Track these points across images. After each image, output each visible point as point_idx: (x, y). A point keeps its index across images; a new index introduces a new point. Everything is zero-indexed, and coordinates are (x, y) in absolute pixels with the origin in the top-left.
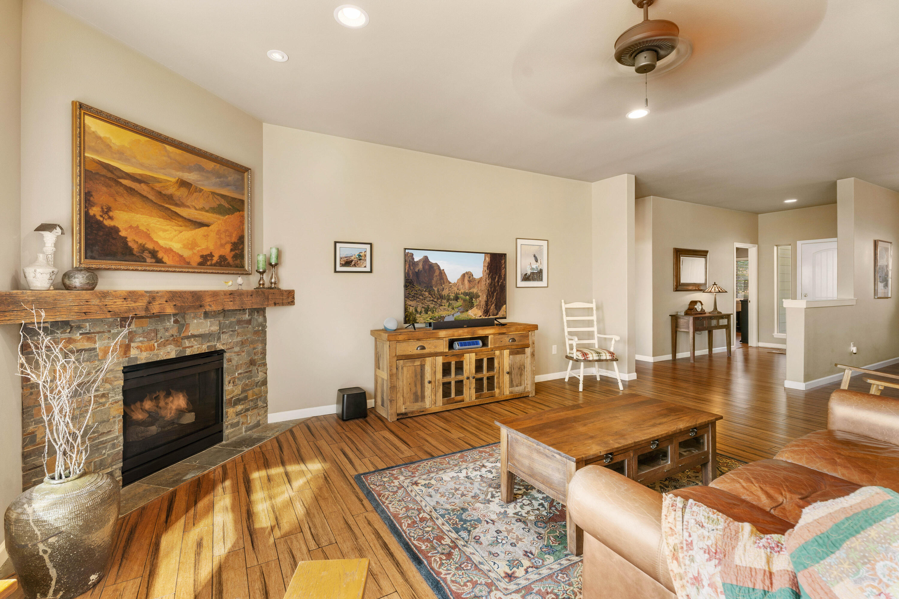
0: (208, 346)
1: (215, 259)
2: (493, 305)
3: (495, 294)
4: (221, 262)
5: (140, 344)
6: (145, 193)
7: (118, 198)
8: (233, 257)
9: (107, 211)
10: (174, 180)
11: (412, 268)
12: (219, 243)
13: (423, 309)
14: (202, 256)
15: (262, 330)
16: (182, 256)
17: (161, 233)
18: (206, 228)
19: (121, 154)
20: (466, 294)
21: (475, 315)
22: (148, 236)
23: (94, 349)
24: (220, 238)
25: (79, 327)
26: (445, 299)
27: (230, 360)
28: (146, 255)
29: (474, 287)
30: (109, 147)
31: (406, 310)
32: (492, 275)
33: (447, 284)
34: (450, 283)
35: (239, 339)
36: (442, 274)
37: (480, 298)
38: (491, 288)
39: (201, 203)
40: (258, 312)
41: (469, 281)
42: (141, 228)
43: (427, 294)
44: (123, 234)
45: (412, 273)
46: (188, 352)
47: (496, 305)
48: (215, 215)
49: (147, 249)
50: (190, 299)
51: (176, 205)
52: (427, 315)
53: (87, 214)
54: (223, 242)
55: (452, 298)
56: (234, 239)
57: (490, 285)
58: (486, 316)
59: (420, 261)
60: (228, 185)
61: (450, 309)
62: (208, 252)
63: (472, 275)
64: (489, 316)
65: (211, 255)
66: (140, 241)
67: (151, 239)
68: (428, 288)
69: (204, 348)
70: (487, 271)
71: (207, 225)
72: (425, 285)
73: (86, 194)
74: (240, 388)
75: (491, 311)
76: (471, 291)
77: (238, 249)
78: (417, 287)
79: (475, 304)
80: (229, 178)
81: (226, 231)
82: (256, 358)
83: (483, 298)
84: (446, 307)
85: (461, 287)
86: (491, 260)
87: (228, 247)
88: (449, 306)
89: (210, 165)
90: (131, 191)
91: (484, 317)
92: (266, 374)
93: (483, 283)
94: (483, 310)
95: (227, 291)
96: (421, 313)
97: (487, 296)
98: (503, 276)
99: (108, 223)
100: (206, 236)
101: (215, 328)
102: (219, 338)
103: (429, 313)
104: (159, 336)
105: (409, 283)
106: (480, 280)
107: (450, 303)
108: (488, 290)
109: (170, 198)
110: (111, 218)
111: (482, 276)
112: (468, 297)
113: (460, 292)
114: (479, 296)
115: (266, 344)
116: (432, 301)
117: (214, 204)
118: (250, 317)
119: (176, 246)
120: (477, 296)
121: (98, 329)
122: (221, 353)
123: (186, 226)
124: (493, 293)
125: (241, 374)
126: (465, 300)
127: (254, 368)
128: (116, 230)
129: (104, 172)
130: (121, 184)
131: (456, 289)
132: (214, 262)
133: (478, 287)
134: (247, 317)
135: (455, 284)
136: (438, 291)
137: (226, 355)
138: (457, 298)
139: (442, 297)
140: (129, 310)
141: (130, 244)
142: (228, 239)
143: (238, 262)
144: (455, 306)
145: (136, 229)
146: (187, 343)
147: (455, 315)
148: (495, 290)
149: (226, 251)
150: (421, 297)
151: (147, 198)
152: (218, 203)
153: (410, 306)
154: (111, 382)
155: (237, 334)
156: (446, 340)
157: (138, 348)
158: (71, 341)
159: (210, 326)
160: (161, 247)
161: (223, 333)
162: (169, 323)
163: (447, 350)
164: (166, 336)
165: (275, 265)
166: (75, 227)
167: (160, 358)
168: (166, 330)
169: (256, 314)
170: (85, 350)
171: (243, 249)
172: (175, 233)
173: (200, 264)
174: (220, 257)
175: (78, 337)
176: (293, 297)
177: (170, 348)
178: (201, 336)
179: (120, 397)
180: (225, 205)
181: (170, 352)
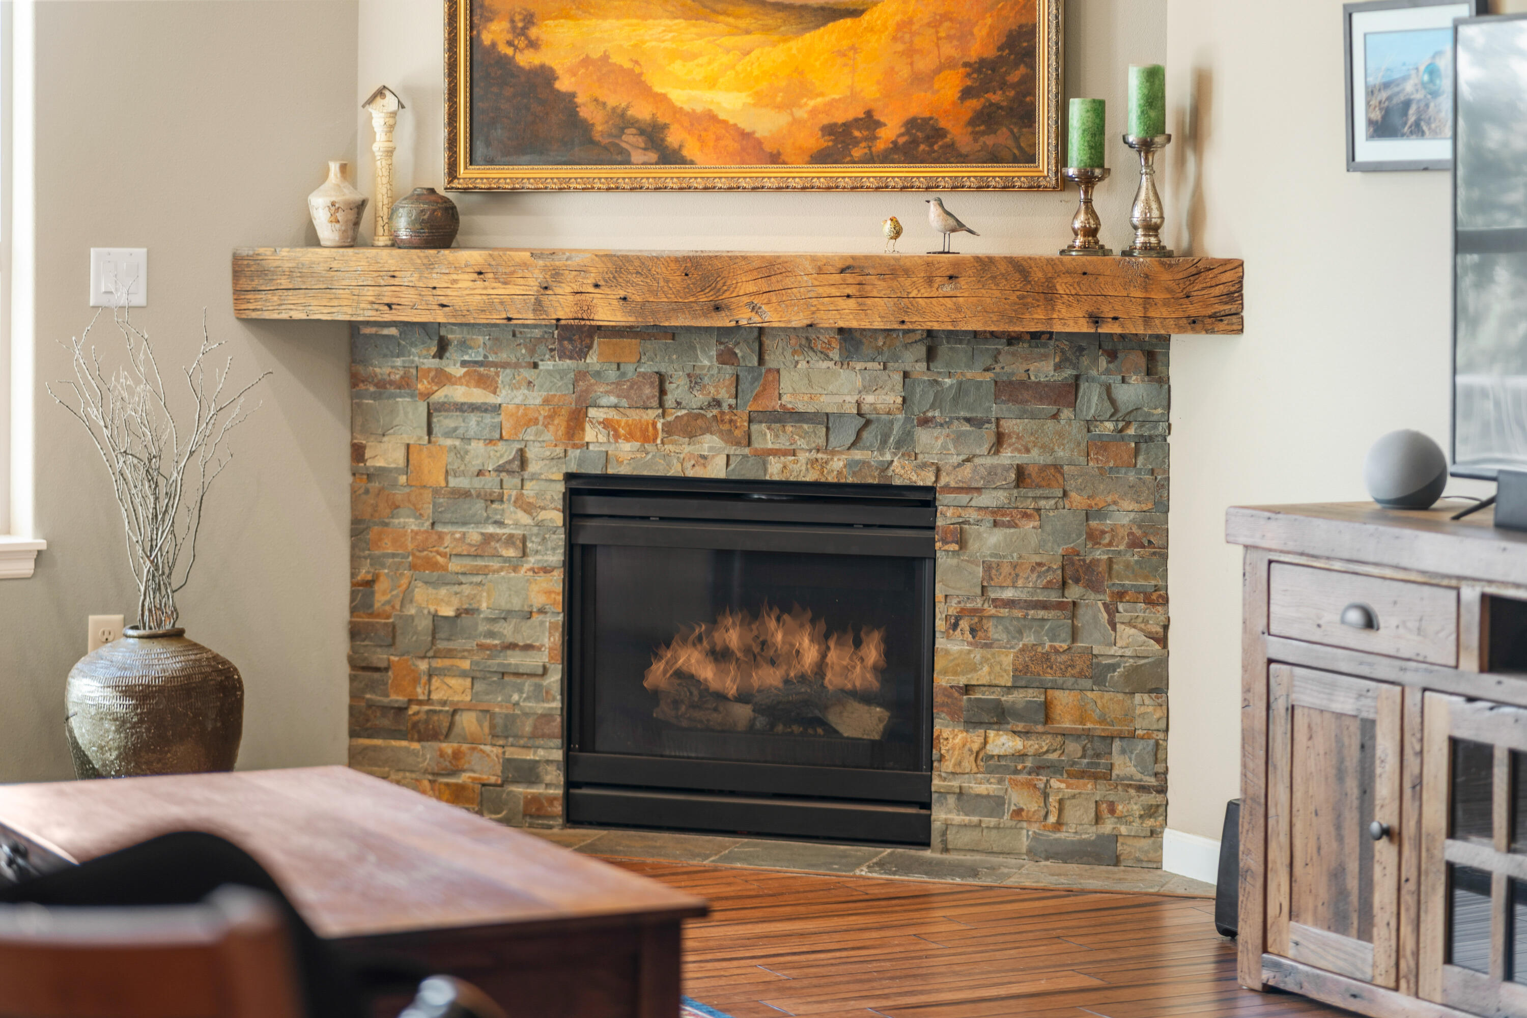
0: (849, 464)
1: (887, 132)
4: (914, 142)
5: (612, 414)
8: (972, 122)
9: (523, 26)
12: (904, 72)
14: (830, 130)
16: (745, 135)
17: (677, 67)
18: (848, 22)
22: (638, 82)
23: (497, 408)
24: (910, 52)
25: (464, 345)
27: (959, 535)
28: (630, 139)
35: (1008, 457)
40: (1112, 356)
42: (615, 59)
44: (564, 84)
46: (775, 471)
49: (633, 123)
50: (677, 279)
53: (473, 43)
54: (923, 64)
56: (981, 48)
62: (855, 112)
65: (869, 121)
66: (613, 100)
67: (646, 91)
69: (839, 467)
71: (854, 12)
74: (1007, 660)
77: (1003, 85)
81: (935, 24)
82: (1100, 555)
92: (1163, 641)
95: (828, 261)
99: (526, 59)
100: (845, 54)
101: (884, 399)
102: (905, 443)
104: (670, 400)
110: (533, 45)
118: (1069, 372)
119: (729, 103)
121: (503, 356)
123: (766, 29)
125: (1010, 603)
127: (1093, 601)
128: (545, 76)
132: (880, 146)
134: (1039, 370)
137: (945, 513)
141: (584, 113)
142: (949, 50)
143: (1002, 138)
145: (601, 66)
146: (769, 437)
149: (941, 96)
154: (529, 508)
155: (1000, 440)
156: (1471, 594)
157: (606, 424)
158: (442, 378)
159: (866, 389)
160: (677, 111)
161: (925, 422)
162: (707, 360)
163: (1470, 662)
164: (699, 399)
165: (1146, 146)
166: (442, 83)
167: (675, 470)
168: (695, 381)
169: (1103, 362)
170: (474, 408)
171: (1028, 85)
172: (725, 59)
173: (821, 157)
174: (912, 124)
175: (458, 371)
176: (1235, 294)
177: (709, 443)
178: (825, 420)
179: (556, 557)
181: (706, 458)
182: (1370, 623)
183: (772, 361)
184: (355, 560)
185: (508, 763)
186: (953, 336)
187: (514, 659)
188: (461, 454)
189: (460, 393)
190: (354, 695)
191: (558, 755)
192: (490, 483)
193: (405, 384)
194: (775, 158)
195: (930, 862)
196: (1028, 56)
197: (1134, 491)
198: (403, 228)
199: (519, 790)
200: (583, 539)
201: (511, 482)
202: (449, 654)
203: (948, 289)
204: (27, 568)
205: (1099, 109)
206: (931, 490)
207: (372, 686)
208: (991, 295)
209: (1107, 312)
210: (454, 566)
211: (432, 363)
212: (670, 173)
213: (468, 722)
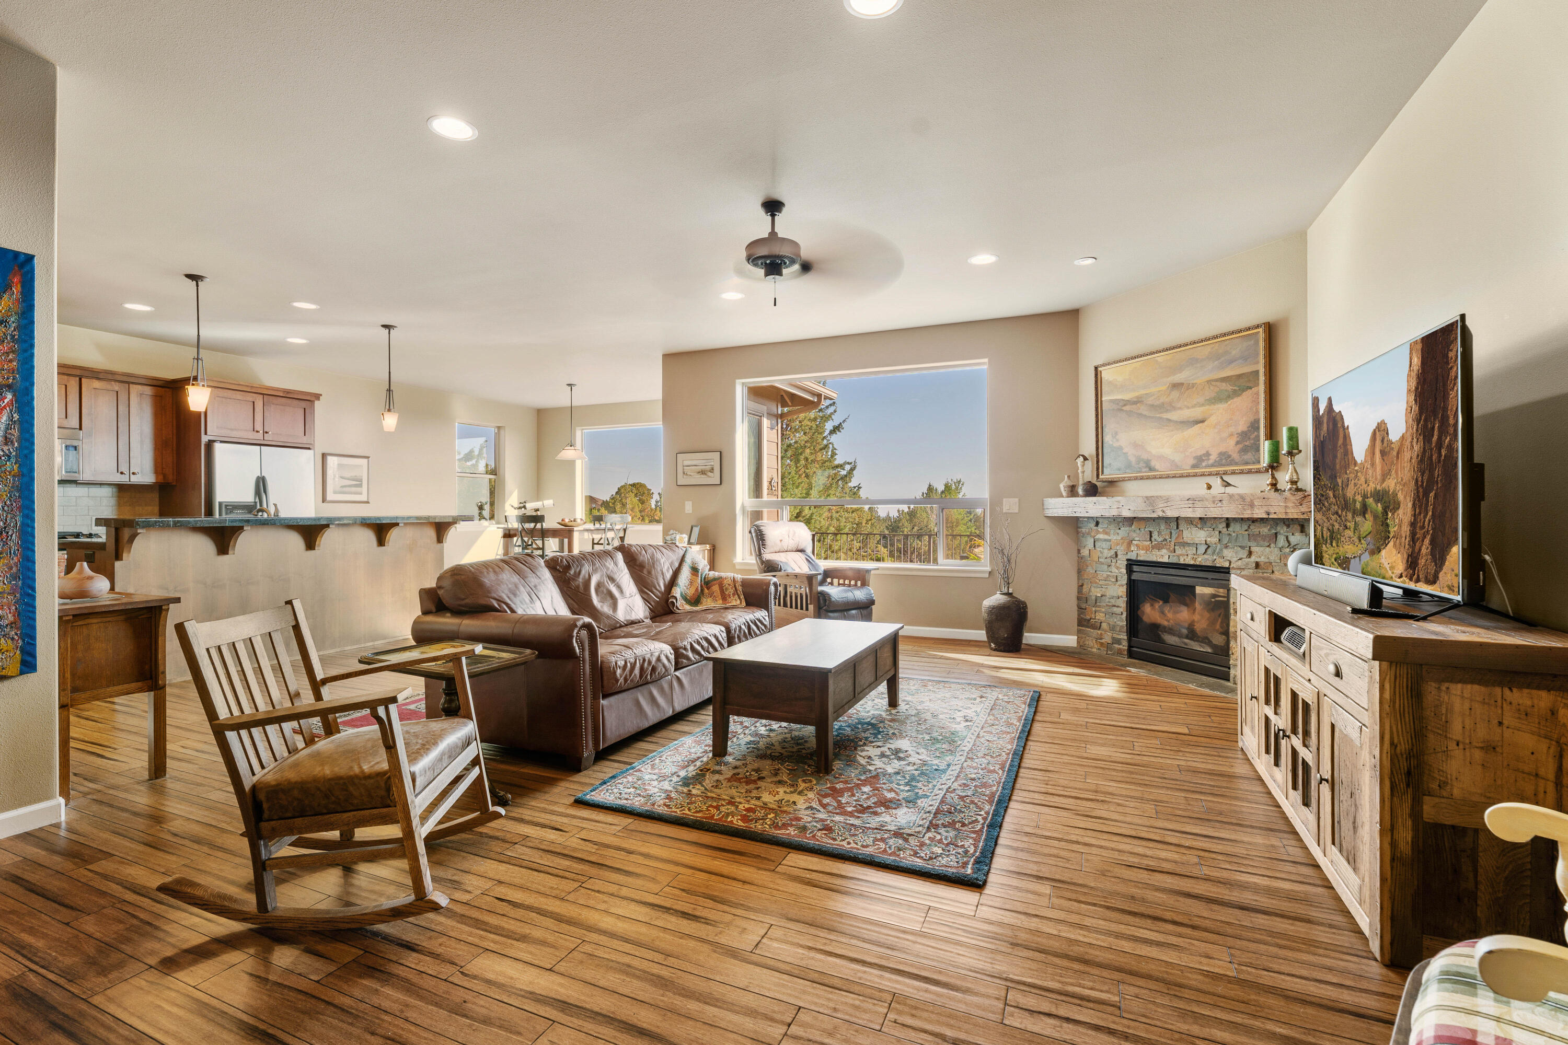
1: (1213, 457)
2: (1426, 540)
3: (1432, 495)
4: (1221, 460)
5: (1138, 543)
6: (1140, 412)
7: (1122, 423)
8: (1239, 452)
10: (1164, 388)
12: (1218, 439)
14: (1196, 458)
18: (1201, 424)
20: (1376, 496)
21: (1392, 570)
23: (1110, 541)
24: (1221, 432)
25: (1103, 523)
26: (1350, 510)
28: (1142, 465)
29: (1389, 472)
32: (1427, 421)
33: (1353, 466)
35: (1253, 559)
37: (1399, 512)
38: (1423, 475)
39: (1196, 398)
41: (1382, 454)
42: (1138, 442)
44: (1125, 451)
46: (1182, 560)
47: (1432, 542)
48: (1213, 406)
49: (1142, 460)
51: (1168, 411)
53: (1103, 441)
54: (1224, 435)
55: (1359, 506)
56: (1242, 427)
57: (1422, 461)
58: (1411, 580)
60: (1231, 362)
62: (1203, 452)
64: (1416, 578)
65: (1208, 454)
66: (1138, 454)
67: (1146, 450)
68: (1332, 479)
69: (1201, 560)
70: (1416, 408)
71: (1203, 421)
75: (1420, 562)
76: (1387, 484)
77: (1249, 439)
78: (1323, 479)
79: (1390, 531)
80: (1234, 352)
81: (1227, 422)
83: (1406, 512)
87: (1232, 442)
89: (1204, 351)
90: (1129, 413)
91: (1406, 583)
93: (1407, 456)
94: (1403, 555)
97: (1413, 505)
99: (1116, 445)
100: (1202, 434)
101: (1213, 540)
102: (1220, 553)
104: (1153, 539)
106: (1399, 448)
107: (1355, 523)
108: (1417, 481)
109: (1162, 407)
110: (1117, 440)
112: (1378, 507)
113: (1368, 490)
114: (1398, 505)
116: (1337, 513)
117: (1210, 393)
118: (1270, 531)
119: (1167, 451)
120: (1394, 504)
121: (1112, 527)
122: (1226, 571)
123: (1178, 429)
124: (1426, 494)
126: (1374, 517)
128: (1121, 449)
129: (1113, 406)
130: (1123, 411)
131: (1363, 480)
132: (1211, 462)
133: (1397, 472)
134: (1265, 530)
135: (1361, 467)
138: (1363, 509)
139: (1346, 505)
141: (1130, 458)
142: (1232, 430)
143: (1249, 456)
144: (1362, 531)
146: (1179, 551)
147: (1363, 561)
148: (1431, 481)
151: (1142, 415)
152: (1217, 389)
154: (1117, 568)
155: (1250, 553)
157: (1137, 545)
158: (1097, 532)
159: (1208, 537)
160: (1154, 456)
161: (1226, 547)
162: (1162, 527)
164: (1160, 539)
166: (1094, 453)
168: (1160, 533)
169: (1285, 528)
170: (1105, 540)
172: (1166, 440)
173: (1194, 467)
174: (1221, 454)
175: (1102, 530)
177: (1164, 552)
178: (1196, 545)
179: (1125, 582)
180: (1230, 388)
181: (1163, 556)
183: (1181, 528)
184: (1078, 579)
185: (1113, 638)
186: (1234, 519)
187: (1115, 609)
188: (1102, 553)
189: (1101, 536)
190: (1079, 615)
191: (1126, 638)
192: (1108, 561)
193: (1089, 534)
194: (1180, 468)
195: (1227, 687)
196: (1258, 429)
199: (1116, 646)
200: (1133, 578)
201: (1114, 561)
202: (1099, 606)
203: (1220, 504)
204: (987, 575)
206: (1228, 568)
207: (1082, 613)
208: (1233, 506)
209: (1272, 511)
210: (1101, 583)
211: (1095, 528)
213: (1104, 625)
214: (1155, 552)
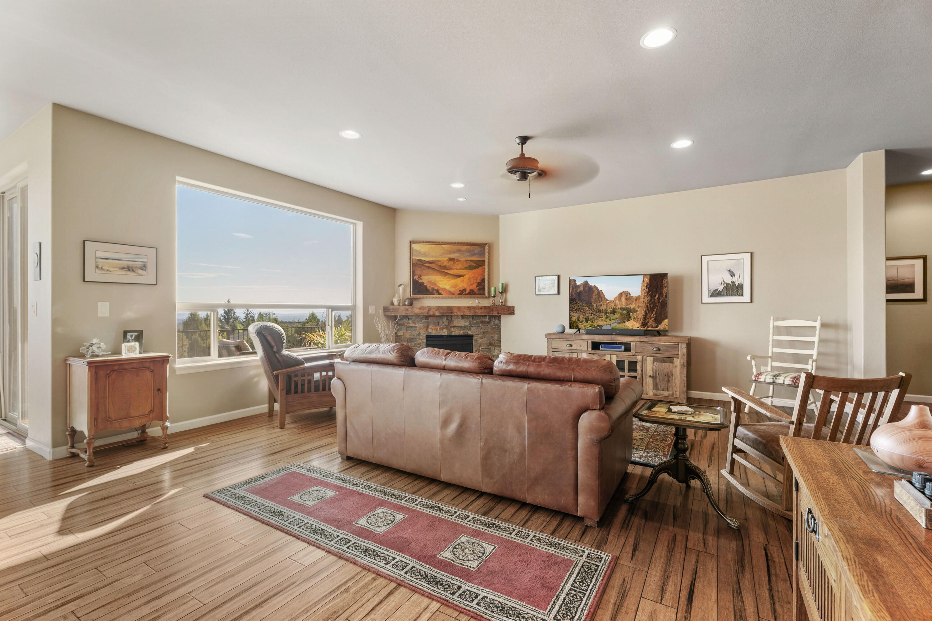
0: (464, 332)
1: (467, 291)
2: (653, 319)
3: (655, 309)
4: (471, 292)
5: (432, 327)
6: (434, 267)
7: (424, 271)
8: (478, 290)
9: (420, 277)
10: (446, 259)
11: (575, 290)
12: (469, 284)
13: (584, 319)
14: (460, 291)
15: (498, 328)
16: (450, 291)
17: (441, 282)
19: (425, 255)
20: (623, 309)
21: (632, 326)
22: (435, 284)
23: (416, 327)
24: (470, 281)
25: (411, 319)
26: (603, 312)
27: (476, 341)
28: (434, 291)
29: (631, 303)
30: (420, 253)
31: (570, 319)
32: (652, 293)
33: (605, 301)
34: (607, 300)
35: (482, 330)
36: (600, 294)
37: (638, 313)
38: (650, 305)
39: (460, 266)
40: (494, 318)
41: (627, 299)
42: (432, 281)
43: (587, 308)
44: (425, 284)
45: (575, 293)
46: (453, 334)
47: (655, 319)
48: (467, 271)
49: (435, 289)
50: (447, 309)
51: (448, 269)
52: (587, 324)
53: (413, 279)
54: (472, 283)
55: (610, 312)
56: (479, 280)
57: (649, 302)
58: (644, 328)
59: (581, 284)
60: (474, 254)
61: (607, 320)
62: (464, 288)
63: (630, 294)
64: (648, 327)
65: (465, 290)
66: (432, 287)
68: (588, 304)
69: (461, 333)
70: (646, 290)
71: (463, 276)
72: (585, 302)
73: (413, 272)
75: (650, 324)
76: (629, 306)
77: (481, 285)
78: (579, 303)
79: (632, 317)
80: (476, 251)
81: (473, 277)
82: (493, 342)
83: (641, 313)
84: (604, 319)
85: (618, 303)
86: (650, 280)
87: (475, 285)
88: (606, 318)
89: (465, 248)
90: (428, 267)
91: (642, 329)
93: (641, 300)
94: (641, 323)
96: (582, 322)
97: (646, 311)
98: (664, 294)
99: (420, 281)
100: (462, 281)
101: (467, 324)
102: (470, 329)
103: (589, 322)
104: (440, 325)
105: (572, 301)
106: (637, 298)
107: (607, 316)
108: (647, 306)
109: (445, 267)
110: (421, 279)
111: (640, 294)
112: (624, 312)
113: (617, 308)
114: (637, 311)
115: (500, 336)
116: (592, 313)
117: (467, 265)
118: (490, 320)
119: (448, 287)
120: (635, 311)
121: (417, 320)
122: (472, 336)
124: (652, 309)
125: (483, 348)
126: (622, 314)
127: (493, 348)
128: (423, 283)
129: (419, 262)
130: (425, 266)
131: (613, 305)
132: (466, 293)
133: (635, 304)
134: (487, 320)
135: (612, 302)
136: (597, 306)
137: (475, 338)
138: (614, 312)
139: (600, 311)
140: (421, 313)
141: (428, 288)
142: (475, 281)
143: (481, 292)
144: (612, 318)
145: (430, 282)
146: (453, 329)
147: (612, 325)
148: (655, 306)
149: (474, 287)
150: (582, 311)
151: (435, 269)
152: (469, 264)
153: (574, 316)
154: (421, 340)
155: (481, 328)
156: (590, 342)
157: (431, 329)
158: (408, 323)
159: (465, 323)
160: (441, 288)
161: (472, 327)
162: (445, 320)
163: (590, 349)
164: (443, 325)
165: (502, 293)
166: (409, 284)
167: (440, 334)
168: (443, 322)
170: (413, 327)
171: (484, 285)
172: (447, 281)
173: (459, 294)
174: (470, 290)
175: (411, 322)
176: (514, 310)
177: (445, 330)
178: (460, 327)
180: (474, 265)
181: (445, 332)
182: (571, 346)
183: (453, 320)
186: (478, 316)
188: (411, 333)
189: (411, 325)
192: (415, 337)
193: (403, 324)
194: (453, 294)
196: (484, 282)
197: (497, 334)
198: (407, 303)
201: (418, 336)
205: (495, 288)
208: (486, 311)
209: (499, 312)
211: (407, 321)
212: (440, 296)
214: (442, 331)
